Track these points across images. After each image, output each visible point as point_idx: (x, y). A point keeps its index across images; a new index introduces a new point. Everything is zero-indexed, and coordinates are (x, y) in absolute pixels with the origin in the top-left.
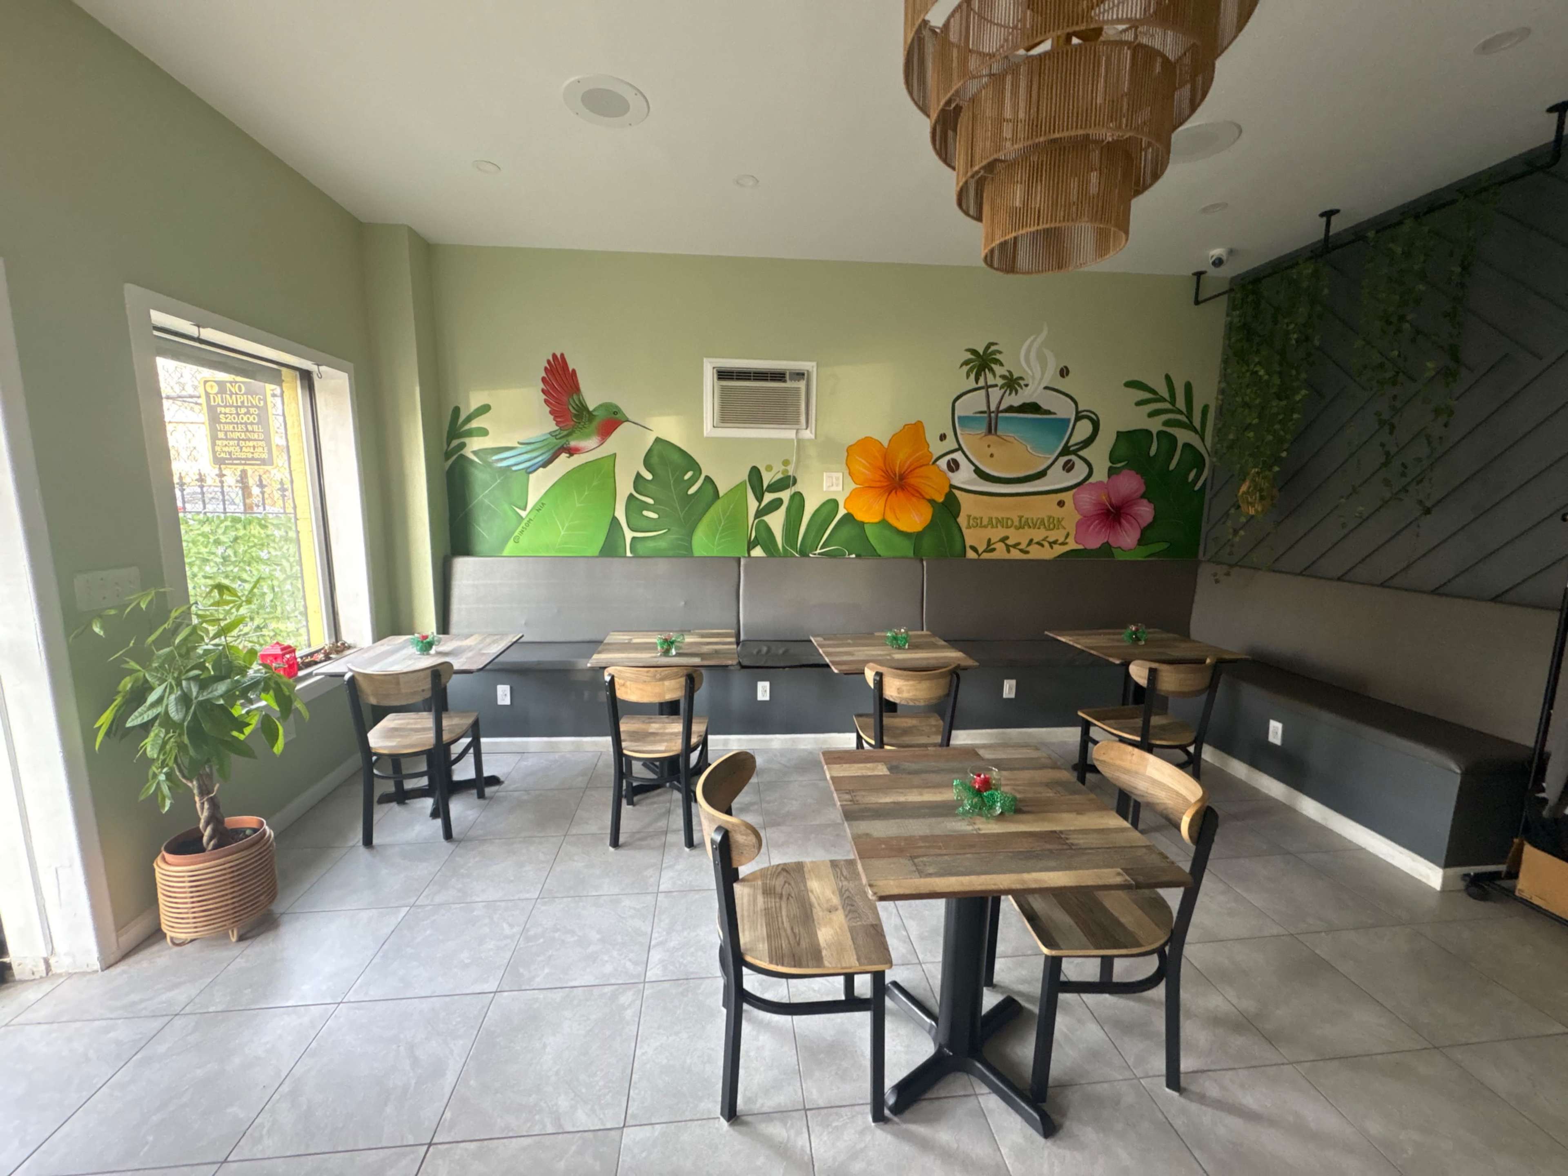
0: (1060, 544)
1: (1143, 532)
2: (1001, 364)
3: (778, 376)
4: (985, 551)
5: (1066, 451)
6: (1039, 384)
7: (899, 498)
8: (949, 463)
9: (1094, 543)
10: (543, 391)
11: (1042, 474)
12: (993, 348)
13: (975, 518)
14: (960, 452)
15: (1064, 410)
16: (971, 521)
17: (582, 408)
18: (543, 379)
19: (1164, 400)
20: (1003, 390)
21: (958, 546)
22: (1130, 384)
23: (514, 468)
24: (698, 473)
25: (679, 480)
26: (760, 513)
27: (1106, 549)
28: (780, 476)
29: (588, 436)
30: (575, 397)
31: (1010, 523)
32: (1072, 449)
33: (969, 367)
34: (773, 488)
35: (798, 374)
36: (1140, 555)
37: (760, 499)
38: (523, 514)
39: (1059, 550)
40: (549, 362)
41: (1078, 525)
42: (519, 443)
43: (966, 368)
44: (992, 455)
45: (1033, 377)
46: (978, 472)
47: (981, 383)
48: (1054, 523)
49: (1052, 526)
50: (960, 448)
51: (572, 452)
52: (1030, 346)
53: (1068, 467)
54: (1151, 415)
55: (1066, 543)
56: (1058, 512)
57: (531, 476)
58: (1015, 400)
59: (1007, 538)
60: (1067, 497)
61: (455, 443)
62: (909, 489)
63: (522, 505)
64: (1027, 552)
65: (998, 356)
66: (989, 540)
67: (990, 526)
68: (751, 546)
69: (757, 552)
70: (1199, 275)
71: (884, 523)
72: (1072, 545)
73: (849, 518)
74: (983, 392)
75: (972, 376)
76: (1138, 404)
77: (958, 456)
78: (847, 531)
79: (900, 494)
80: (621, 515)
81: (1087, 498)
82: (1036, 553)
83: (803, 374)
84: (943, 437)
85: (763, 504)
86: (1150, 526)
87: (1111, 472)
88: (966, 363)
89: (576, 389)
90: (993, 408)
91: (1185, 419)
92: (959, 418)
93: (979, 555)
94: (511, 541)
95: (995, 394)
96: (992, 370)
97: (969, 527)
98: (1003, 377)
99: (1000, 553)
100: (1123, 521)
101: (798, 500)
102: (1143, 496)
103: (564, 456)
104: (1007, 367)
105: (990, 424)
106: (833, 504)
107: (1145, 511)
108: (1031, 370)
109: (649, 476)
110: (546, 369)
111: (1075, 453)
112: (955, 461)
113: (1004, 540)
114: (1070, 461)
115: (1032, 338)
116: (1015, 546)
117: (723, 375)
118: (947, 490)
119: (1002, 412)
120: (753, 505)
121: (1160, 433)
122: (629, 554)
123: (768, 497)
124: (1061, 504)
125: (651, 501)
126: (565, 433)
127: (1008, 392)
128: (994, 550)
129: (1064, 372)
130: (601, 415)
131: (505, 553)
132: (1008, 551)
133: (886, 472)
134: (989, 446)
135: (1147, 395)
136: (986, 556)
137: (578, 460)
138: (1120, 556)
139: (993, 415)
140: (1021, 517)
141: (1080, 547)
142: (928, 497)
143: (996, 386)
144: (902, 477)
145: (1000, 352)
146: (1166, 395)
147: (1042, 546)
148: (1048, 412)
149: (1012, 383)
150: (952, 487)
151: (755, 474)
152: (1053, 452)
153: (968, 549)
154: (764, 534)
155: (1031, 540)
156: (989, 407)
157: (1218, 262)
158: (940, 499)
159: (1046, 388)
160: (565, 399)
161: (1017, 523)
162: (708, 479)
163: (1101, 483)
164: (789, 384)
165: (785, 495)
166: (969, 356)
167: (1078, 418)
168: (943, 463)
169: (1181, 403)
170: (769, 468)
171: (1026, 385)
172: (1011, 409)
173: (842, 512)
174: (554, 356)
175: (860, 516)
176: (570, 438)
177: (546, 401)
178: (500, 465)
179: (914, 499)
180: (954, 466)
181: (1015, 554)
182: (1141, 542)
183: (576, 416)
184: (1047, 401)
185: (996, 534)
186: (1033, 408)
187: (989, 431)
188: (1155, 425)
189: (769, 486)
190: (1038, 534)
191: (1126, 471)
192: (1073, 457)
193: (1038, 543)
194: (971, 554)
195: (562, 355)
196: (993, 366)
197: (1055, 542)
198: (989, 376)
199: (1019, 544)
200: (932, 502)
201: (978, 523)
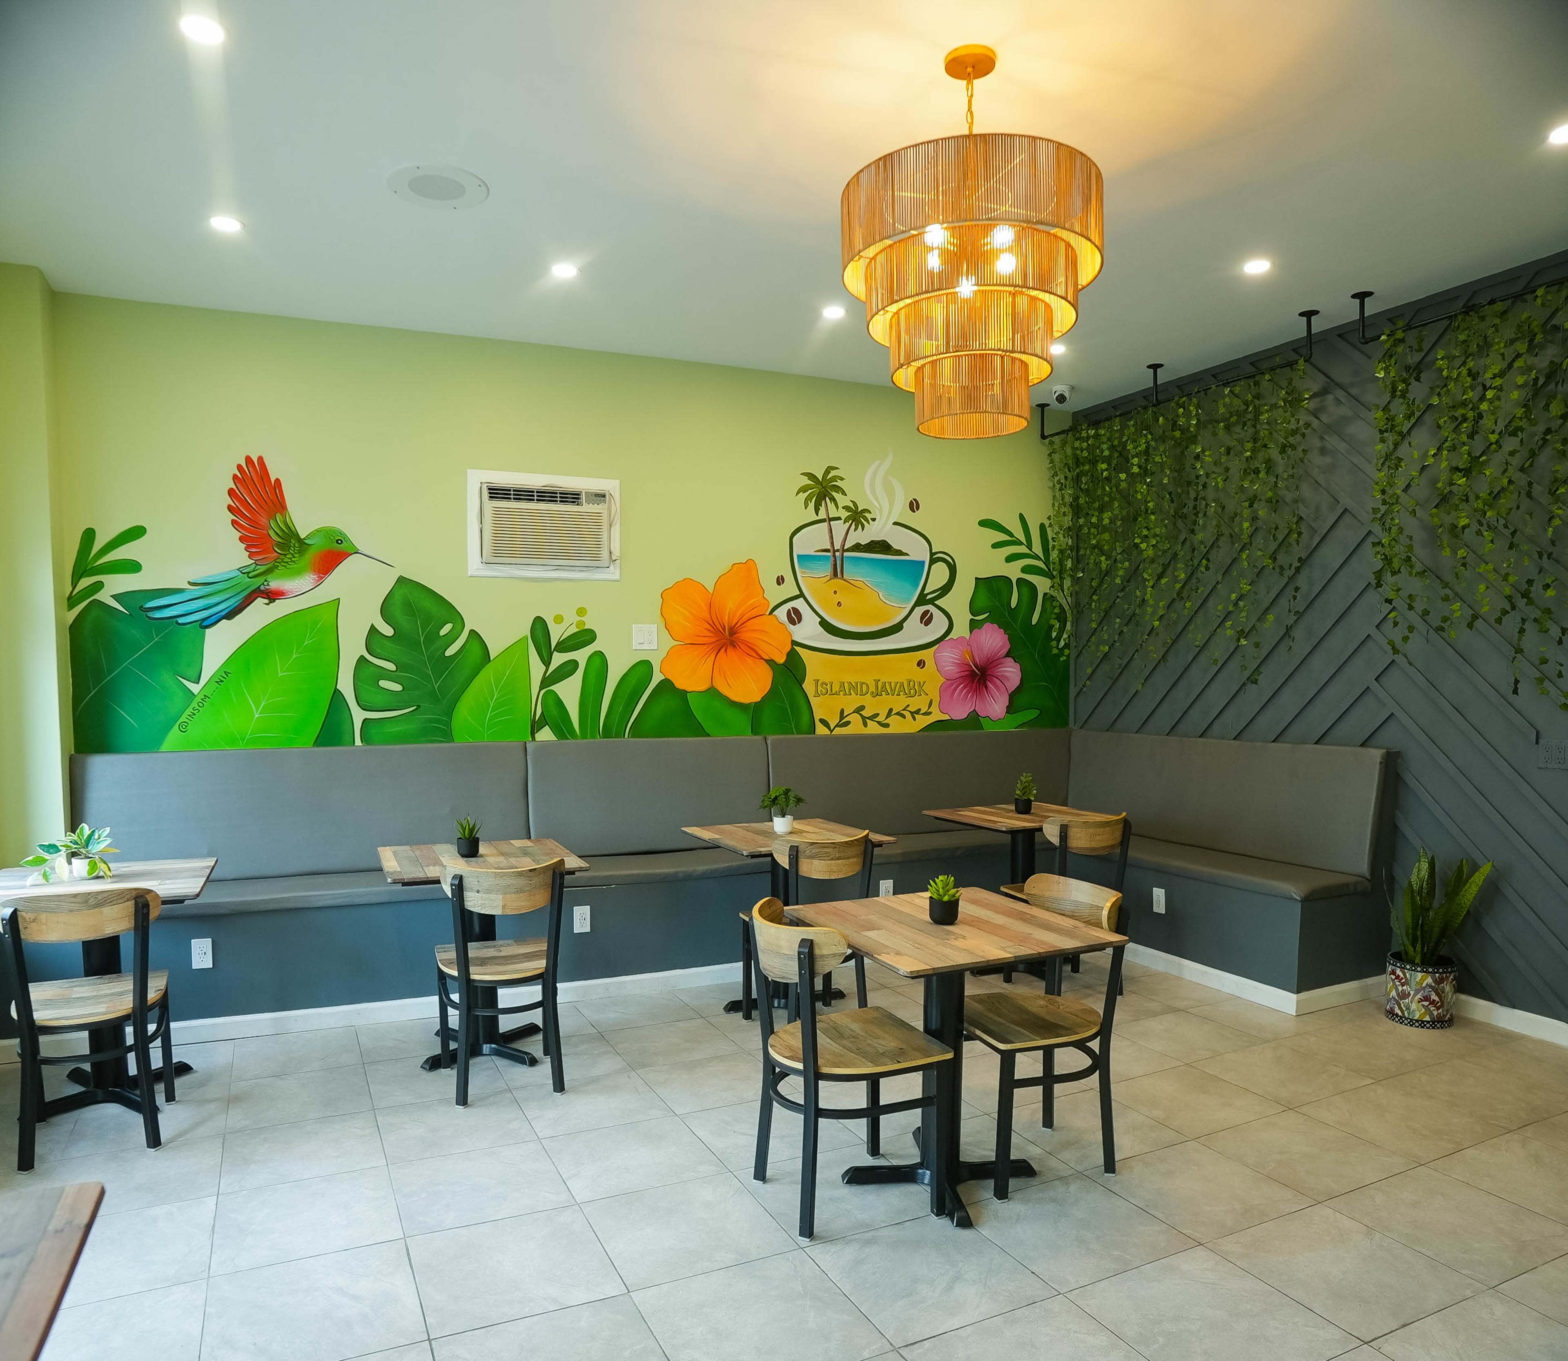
0: (923, 714)
1: (1012, 696)
2: (844, 493)
3: (572, 497)
4: (836, 726)
5: (922, 600)
6: (888, 517)
7: (730, 658)
8: (789, 612)
9: (960, 713)
10: (230, 508)
11: (897, 628)
12: (833, 473)
13: (824, 683)
14: (802, 599)
15: (918, 551)
16: (820, 688)
17: (290, 536)
18: (231, 492)
19: (1020, 543)
20: (848, 524)
21: (805, 719)
22: (984, 523)
23: (181, 620)
24: (459, 627)
25: (431, 637)
26: (546, 682)
27: (974, 720)
28: (574, 630)
29: (299, 573)
30: (279, 517)
31: (864, 689)
32: (928, 597)
33: (807, 494)
34: (563, 646)
35: (597, 495)
36: (1010, 725)
37: (547, 663)
38: (195, 688)
39: (923, 721)
40: (239, 467)
41: (943, 690)
42: (189, 583)
43: (803, 496)
44: (839, 604)
45: (881, 510)
46: (824, 624)
47: (822, 514)
48: (913, 689)
49: (912, 691)
50: (802, 595)
51: (272, 596)
52: (875, 474)
53: (926, 619)
54: (1010, 559)
55: (930, 713)
56: (918, 675)
57: (208, 631)
58: (862, 537)
59: (862, 708)
60: (927, 655)
61: (85, 582)
62: (743, 646)
63: (193, 674)
64: (887, 726)
65: (839, 483)
66: (842, 711)
67: (842, 693)
68: (536, 726)
69: (546, 735)
70: (1042, 406)
71: (712, 692)
72: (937, 715)
73: (666, 685)
74: (825, 524)
75: (812, 505)
76: (995, 546)
77: (799, 604)
78: (666, 704)
79: (730, 651)
80: (346, 686)
81: (950, 657)
82: (898, 726)
83: (604, 496)
84: (780, 580)
85: (552, 668)
86: (1018, 689)
87: (974, 625)
88: (803, 489)
89: (280, 505)
90: (837, 546)
91: (1043, 566)
92: (799, 556)
93: (832, 731)
94: (176, 727)
95: (839, 528)
96: (833, 499)
97: (817, 695)
98: (846, 508)
99: (855, 727)
100: (990, 685)
101: (600, 661)
102: (1008, 655)
103: (260, 601)
104: (850, 496)
105: (835, 565)
106: (644, 668)
107: (1011, 672)
108: (877, 500)
109: (388, 631)
110: (235, 477)
111: (932, 602)
112: (796, 611)
113: (859, 710)
114: (927, 611)
115: (878, 462)
116: (873, 717)
117: (497, 493)
118: (788, 648)
119: (848, 550)
120: (537, 670)
121: (1019, 580)
122: (358, 742)
123: (558, 659)
124: (921, 664)
125: (391, 667)
126: (262, 569)
127: (853, 526)
128: (848, 723)
129: (914, 506)
130: (318, 545)
131: (165, 747)
132: (865, 724)
133: (712, 625)
134: (835, 592)
135: (1005, 537)
136: (838, 731)
137: (281, 608)
138: (989, 727)
139: (837, 554)
140: (877, 681)
141: (946, 717)
142: (767, 658)
143: (839, 519)
144: (733, 631)
145: (842, 479)
146: (1022, 538)
147: (904, 717)
148: (900, 553)
149: (857, 517)
150: (794, 643)
151: (539, 628)
152: (908, 600)
153: (818, 724)
154: (554, 711)
155: (891, 710)
156: (832, 543)
157: (1061, 399)
158: (781, 660)
159: (895, 523)
160: (263, 520)
161: (872, 689)
162: (473, 632)
163: (962, 638)
164: (586, 507)
165: (581, 656)
166: (806, 481)
167: (933, 561)
168: (782, 613)
169: (1037, 549)
170: (559, 619)
171: (874, 520)
172: (857, 547)
173: (657, 678)
174: (248, 460)
175: (680, 684)
176: (269, 577)
177: (234, 522)
178: (158, 615)
179: (749, 660)
180: (795, 617)
181: (874, 728)
182: (1010, 709)
183: (279, 545)
184: (898, 539)
185: (850, 703)
186: (882, 547)
187: (835, 574)
188: (1013, 572)
189: (558, 644)
190: (899, 703)
191: (987, 625)
192: (930, 607)
193: (898, 714)
194: (821, 730)
195: (260, 459)
196: (834, 494)
197: (918, 712)
198: (831, 506)
199: (877, 715)
200: (770, 662)
201: (825, 688)
